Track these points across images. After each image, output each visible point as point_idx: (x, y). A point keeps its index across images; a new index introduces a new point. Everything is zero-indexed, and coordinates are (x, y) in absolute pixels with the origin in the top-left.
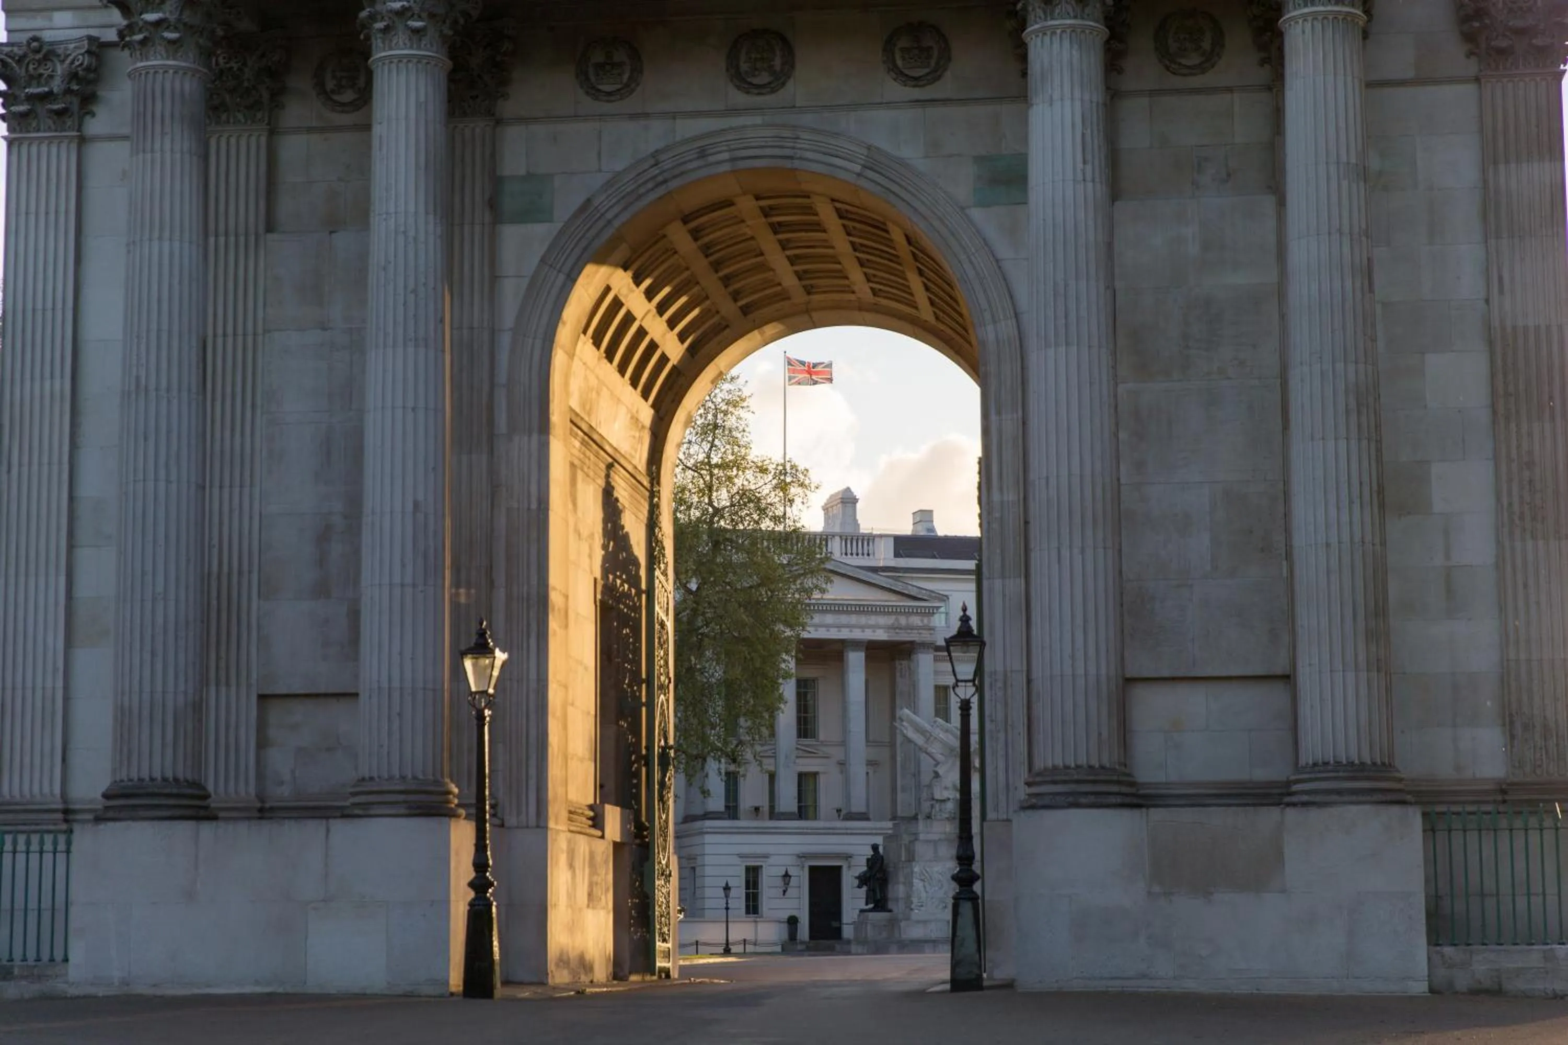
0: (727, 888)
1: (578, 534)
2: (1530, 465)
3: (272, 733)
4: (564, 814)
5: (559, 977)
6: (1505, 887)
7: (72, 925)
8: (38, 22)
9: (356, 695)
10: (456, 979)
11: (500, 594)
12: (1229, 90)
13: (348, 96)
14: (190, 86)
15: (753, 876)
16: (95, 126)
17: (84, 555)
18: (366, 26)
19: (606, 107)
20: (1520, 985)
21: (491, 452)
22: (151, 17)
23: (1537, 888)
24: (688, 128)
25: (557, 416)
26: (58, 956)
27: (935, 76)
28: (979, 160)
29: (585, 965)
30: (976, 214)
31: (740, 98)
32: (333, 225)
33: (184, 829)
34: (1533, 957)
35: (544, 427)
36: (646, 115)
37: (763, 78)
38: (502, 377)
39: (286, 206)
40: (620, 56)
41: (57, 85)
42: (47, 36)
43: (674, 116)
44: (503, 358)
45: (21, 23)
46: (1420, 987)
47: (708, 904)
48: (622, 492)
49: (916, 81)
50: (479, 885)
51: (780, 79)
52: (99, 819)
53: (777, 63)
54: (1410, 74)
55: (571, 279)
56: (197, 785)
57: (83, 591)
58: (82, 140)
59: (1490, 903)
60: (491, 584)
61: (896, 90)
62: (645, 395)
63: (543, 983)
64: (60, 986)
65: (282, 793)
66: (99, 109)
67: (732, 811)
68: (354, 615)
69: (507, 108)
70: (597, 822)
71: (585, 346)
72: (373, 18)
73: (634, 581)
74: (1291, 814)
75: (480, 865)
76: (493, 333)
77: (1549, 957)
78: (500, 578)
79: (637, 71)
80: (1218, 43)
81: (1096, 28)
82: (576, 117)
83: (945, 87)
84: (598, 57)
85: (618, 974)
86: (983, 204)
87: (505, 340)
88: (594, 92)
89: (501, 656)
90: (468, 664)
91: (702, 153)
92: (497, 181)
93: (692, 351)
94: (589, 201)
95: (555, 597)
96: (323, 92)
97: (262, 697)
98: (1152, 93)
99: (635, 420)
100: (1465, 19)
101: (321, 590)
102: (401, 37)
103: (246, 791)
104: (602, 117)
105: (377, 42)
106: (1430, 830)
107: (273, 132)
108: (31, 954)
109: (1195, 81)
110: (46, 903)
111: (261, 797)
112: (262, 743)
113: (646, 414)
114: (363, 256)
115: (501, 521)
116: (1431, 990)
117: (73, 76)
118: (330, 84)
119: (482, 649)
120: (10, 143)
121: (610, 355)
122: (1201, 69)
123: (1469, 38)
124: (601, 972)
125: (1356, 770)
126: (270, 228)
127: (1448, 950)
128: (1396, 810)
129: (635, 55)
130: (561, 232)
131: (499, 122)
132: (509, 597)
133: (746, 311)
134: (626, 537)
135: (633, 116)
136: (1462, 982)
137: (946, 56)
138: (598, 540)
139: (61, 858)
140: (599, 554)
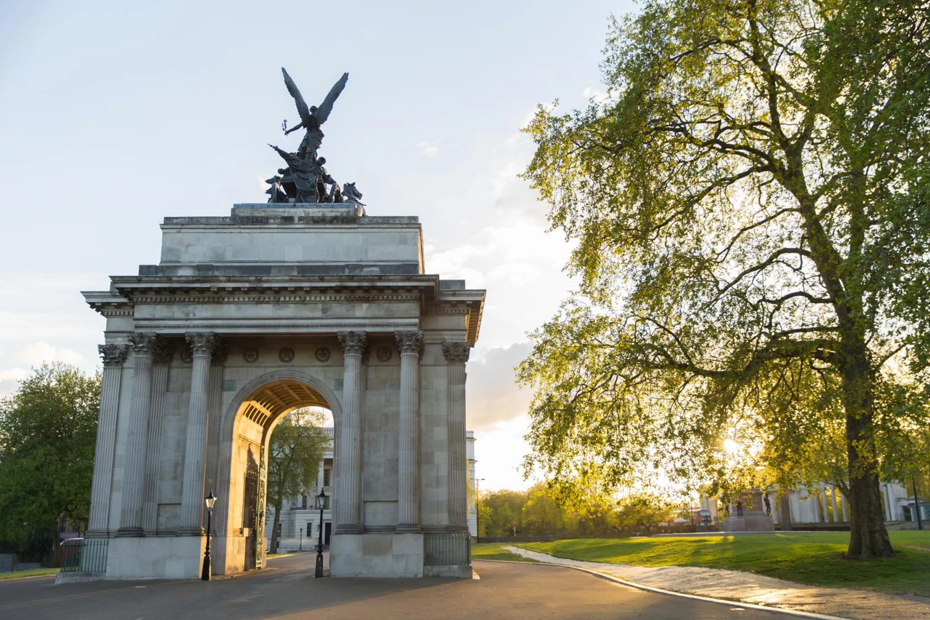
0: (301, 530)
1: (240, 463)
2: (456, 453)
3: (161, 513)
4: (232, 532)
5: (228, 572)
6: (448, 550)
7: (108, 562)
8: (113, 340)
9: (180, 504)
10: (200, 576)
11: (219, 480)
12: (393, 366)
13: (188, 360)
14: (149, 361)
15: (309, 526)
16: (126, 365)
17: (117, 469)
18: (192, 348)
19: (249, 364)
20: (443, 575)
21: (218, 445)
22: (140, 345)
23: (454, 550)
24: (269, 370)
25: (235, 436)
26: (104, 570)
27: (327, 360)
28: (336, 380)
29: (236, 568)
30: (335, 392)
31: (281, 363)
32: (182, 391)
33: (136, 540)
34: (446, 568)
35: (231, 440)
36: (259, 367)
37: (287, 359)
38: (222, 428)
39: (172, 385)
40: (254, 353)
41: (117, 355)
42: (115, 344)
43: (266, 367)
44: (222, 423)
45: (109, 340)
46: (421, 576)
47: (296, 534)
48: (254, 449)
49: (322, 361)
50: (207, 553)
51: (290, 360)
52: (116, 537)
53: (290, 355)
54: (433, 363)
55: (240, 405)
56: (141, 528)
57: (115, 478)
58: (122, 368)
59: (445, 554)
60: (216, 478)
61: (318, 363)
62: (261, 425)
63: (223, 574)
64: (103, 578)
65: (162, 528)
66: (127, 361)
67: (304, 507)
68: (182, 484)
69: (226, 364)
70: (242, 532)
71: (244, 417)
72: (194, 347)
73: (256, 471)
74: (395, 536)
75: (207, 548)
76: (220, 417)
77: (449, 568)
78: (219, 476)
79: (258, 356)
80: (391, 355)
81: (359, 355)
82: (243, 367)
83: (330, 362)
84: (248, 353)
85: (246, 569)
86: (336, 390)
87: (223, 419)
88: (247, 361)
89: (215, 499)
90: (207, 500)
91: (272, 376)
92: (223, 381)
93: (273, 414)
94: (244, 387)
95: (232, 480)
96: (182, 358)
97: (159, 505)
98: (375, 366)
99: (258, 431)
100: (445, 352)
101: (175, 478)
102: (200, 352)
103: (153, 527)
104: (249, 367)
105: (194, 353)
106: (425, 539)
107: (170, 368)
108: (97, 570)
109: (386, 363)
110: (102, 556)
111: (157, 529)
112: (158, 515)
113: (261, 429)
114: (189, 398)
115: (220, 462)
116: (424, 576)
117: (121, 353)
118: (184, 357)
119: (210, 497)
120: (104, 369)
121: (251, 418)
122: (387, 361)
123: (446, 356)
124: (241, 570)
125: (409, 525)
126: (167, 391)
127: (428, 567)
128: (417, 535)
129: (257, 353)
130: (238, 394)
131: (224, 367)
132: (220, 481)
133: (287, 404)
134: (254, 461)
135: (256, 367)
136: (431, 574)
137: (329, 356)
138: (246, 463)
139: (106, 546)
140: (246, 466)
